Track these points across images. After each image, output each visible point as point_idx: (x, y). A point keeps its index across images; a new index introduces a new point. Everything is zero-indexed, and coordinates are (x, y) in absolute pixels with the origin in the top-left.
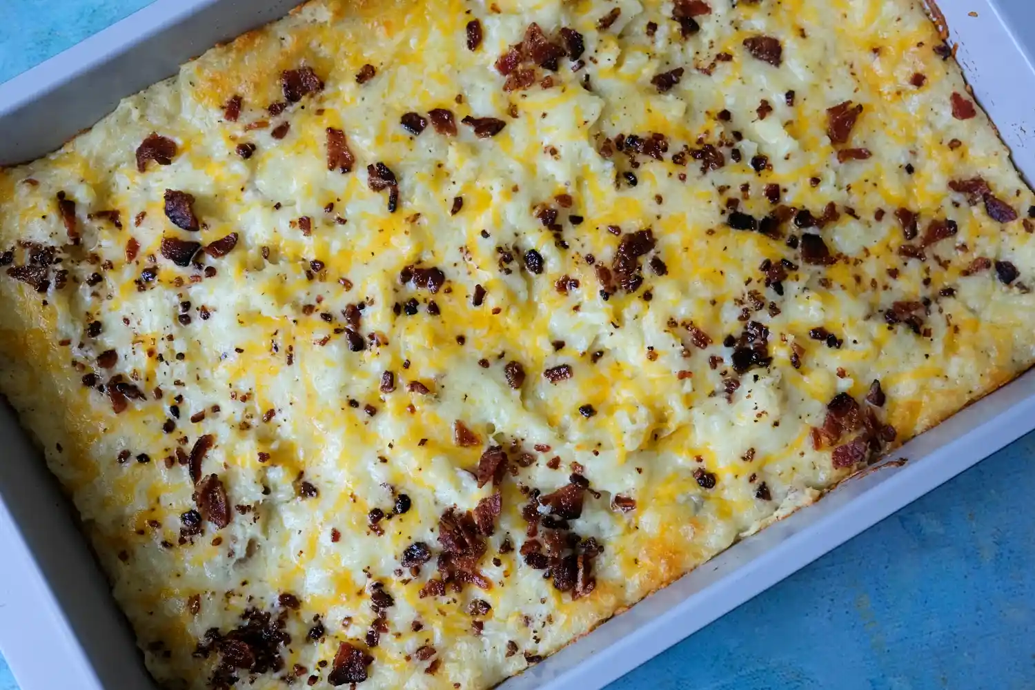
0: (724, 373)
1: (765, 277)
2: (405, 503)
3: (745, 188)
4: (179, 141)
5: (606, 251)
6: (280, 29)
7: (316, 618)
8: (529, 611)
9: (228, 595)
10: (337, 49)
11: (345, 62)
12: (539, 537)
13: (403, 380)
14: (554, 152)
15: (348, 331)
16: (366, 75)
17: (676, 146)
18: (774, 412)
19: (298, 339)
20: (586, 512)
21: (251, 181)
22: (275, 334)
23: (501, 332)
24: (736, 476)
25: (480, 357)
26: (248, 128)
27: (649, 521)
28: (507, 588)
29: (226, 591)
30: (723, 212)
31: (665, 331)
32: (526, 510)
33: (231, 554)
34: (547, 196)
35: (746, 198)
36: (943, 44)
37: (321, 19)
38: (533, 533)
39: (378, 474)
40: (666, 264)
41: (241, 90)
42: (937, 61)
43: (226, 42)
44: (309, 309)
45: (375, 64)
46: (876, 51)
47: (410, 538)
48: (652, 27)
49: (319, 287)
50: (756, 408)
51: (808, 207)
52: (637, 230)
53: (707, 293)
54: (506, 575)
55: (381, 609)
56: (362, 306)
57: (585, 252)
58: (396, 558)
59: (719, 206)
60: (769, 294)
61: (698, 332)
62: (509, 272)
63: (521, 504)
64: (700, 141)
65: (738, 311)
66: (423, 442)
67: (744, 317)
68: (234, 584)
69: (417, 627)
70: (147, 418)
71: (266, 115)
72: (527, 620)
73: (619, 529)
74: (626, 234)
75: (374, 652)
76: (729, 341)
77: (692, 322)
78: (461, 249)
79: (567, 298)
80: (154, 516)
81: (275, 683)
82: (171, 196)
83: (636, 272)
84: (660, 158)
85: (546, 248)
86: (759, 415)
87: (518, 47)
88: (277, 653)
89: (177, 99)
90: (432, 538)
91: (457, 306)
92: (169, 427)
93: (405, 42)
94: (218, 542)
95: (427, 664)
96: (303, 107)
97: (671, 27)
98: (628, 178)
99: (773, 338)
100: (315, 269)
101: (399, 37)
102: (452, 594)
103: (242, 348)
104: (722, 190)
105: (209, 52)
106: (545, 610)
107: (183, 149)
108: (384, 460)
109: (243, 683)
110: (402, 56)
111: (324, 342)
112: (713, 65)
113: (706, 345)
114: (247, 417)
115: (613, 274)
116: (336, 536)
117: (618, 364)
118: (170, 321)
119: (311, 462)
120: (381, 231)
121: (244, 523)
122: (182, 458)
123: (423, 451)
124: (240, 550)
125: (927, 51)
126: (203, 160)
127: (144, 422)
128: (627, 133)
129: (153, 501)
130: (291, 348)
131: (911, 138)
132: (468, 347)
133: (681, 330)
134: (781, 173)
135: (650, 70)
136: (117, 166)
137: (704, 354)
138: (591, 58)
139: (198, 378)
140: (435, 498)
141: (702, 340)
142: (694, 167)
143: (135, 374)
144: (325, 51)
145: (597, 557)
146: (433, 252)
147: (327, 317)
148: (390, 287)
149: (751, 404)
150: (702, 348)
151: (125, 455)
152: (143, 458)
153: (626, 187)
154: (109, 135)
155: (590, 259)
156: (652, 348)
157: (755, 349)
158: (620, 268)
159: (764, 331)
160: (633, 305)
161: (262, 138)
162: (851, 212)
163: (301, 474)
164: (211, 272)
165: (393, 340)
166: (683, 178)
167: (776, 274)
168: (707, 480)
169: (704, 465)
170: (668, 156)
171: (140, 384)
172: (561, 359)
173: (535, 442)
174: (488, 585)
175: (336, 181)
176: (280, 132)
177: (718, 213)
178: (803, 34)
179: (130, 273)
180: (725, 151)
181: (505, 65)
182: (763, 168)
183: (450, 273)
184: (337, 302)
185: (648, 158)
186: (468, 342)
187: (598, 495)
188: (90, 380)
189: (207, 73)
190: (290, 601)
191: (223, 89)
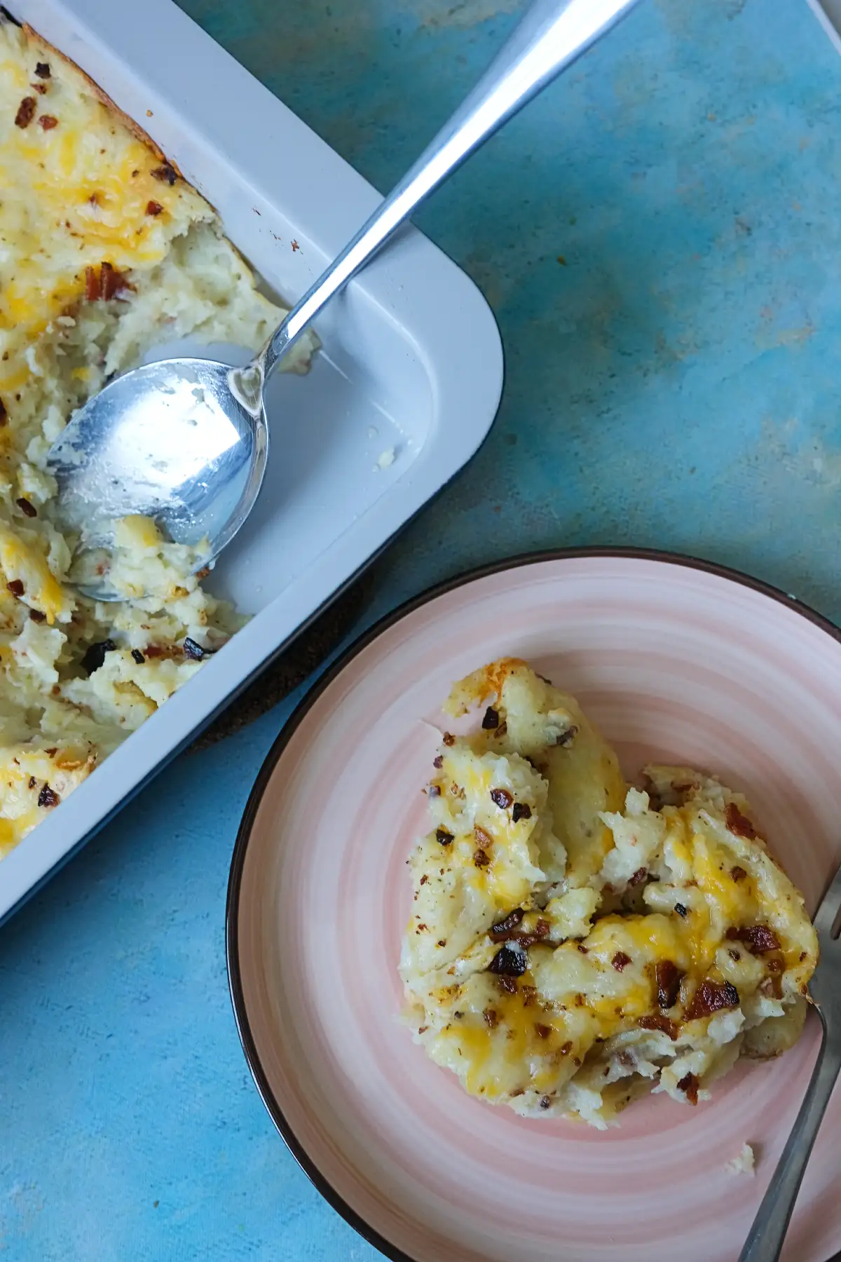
36: (164, 166)
42: (164, 187)
46: (92, 199)
125: (146, 179)
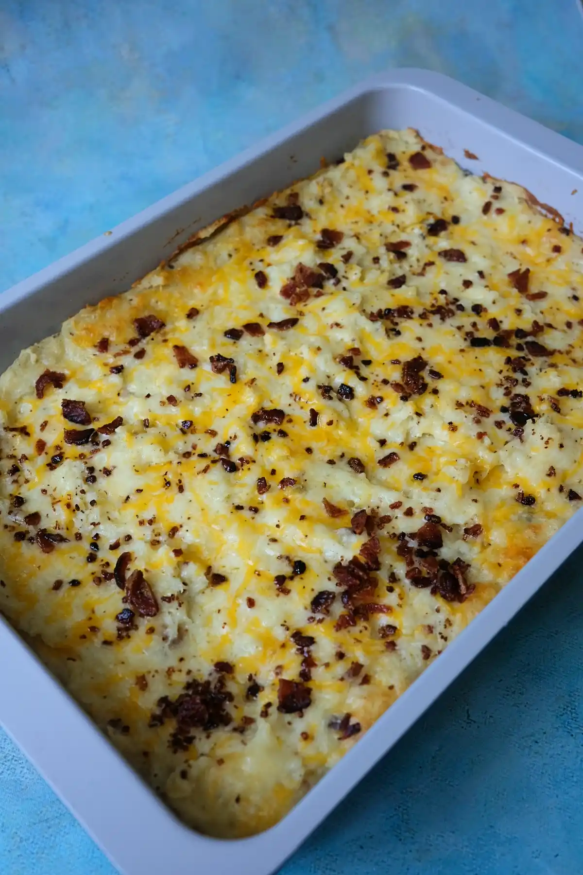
0: (509, 430)
1: (511, 367)
2: (300, 567)
3: (474, 325)
4: (67, 372)
5: (396, 375)
6: (128, 295)
7: (250, 678)
8: (430, 621)
9: (170, 671)
10: (169, 304)
11: (176, 310)
12: (416, 565)
13: (274, 482)
14: (337, 325)
15: (222, 459)
16: (193, 314)
17: (418, 310)
18: (556, 437)
19: (184, 474)
20: (446, 541)
21: (124, 388)
22: (166, 474)
23: (337, 442)
24: (549, 490)
25: (327, 459)
26: (117, 355)
27: (497, 536)
28: (406, 609)
29: (167, 669)
30: (465, 339)
31: (457, 409)
32: (399, 548)
33: (165, 639)
34: (342, 351)
35: (477, 330)
36: (563, 227)
37: (155, 284)
38: (410, 563)
39: (273, 551)
40: (440, 372)
41: (106, 334)
42: (563, 236)
43: (93, 304)
44: (187, 455)
45: (198, 308)
46: (523, 242)
47: (313, 590)
48: (376, 260)
49: (192, 438)
50: (542, 438)
51: (521, 327)
52: (412, 358)
53: (476, 382)
54: (401, 597)
55: (306, 649)
56: (228, 443)
57: (380, 379)
58: (306, 608)
59: (461, 336)
60: (519, 376)
61: (480, 406)
62: (331, 398)
63: (394, 546)
64: (433, 306)
65: (502, 391)
66: (303, 518)
67: (507, 393)
68: (173, 662)
69: (341, 656)
70: (72, 555)
71: (128, 346)
72: (430, 629)
73: (477, 549)
74: (404, 363)
75: (310, 684)
76: (504, 410)
77: (473, 401)
78: (291, 395)
79: (376, 411)
80: (92, 624)
81: (229, 734)
82: (67, 404)
83: (421, 381)
84: (410, 318)
85: (353, 382)
86: (547, 442)
87: (293, 279)
88: (224, 710)
89: (62, 346)
90: (331, 586)
91: (300, 429)
92: (92, 558)
93: (215, 293)
94: (151, 631)
95: (360, 680)
96: (153, 339)
97: (389, 256)
98: (394, 332)
99: (534, 401)
100: (188, 427)
101: (210, 291)
102: (362, 624)
103: (141, 489)
104: (459, 328)
105: (82, 311)
106: (442, 617)
107: (70, 378)
108: (274, 540)
109: (200, 739)
110: (215, 301)
111: (205, 471)
112: (424, 269)
113: (489, 414)
114: (156, 536)
115: (405, 386)
116: (251, 603)
117: (430, 448)
118: (80, 482)
119: (215, 558)
120: (229, 395)
121: (171, 610)
122: (108, 577)
123: (305, 523)
124: (172, 633)
125: (555, 233)
126: (85, 383)
127: (70, 557)
128: (383, 308)
129: (89, 612)
130: (180, 481)
131: (568, 283)
132: (316, 454)
133: (467, 408)
134: (494, 312)
135: (384, 278)
136: (21, 399)
137: (489, 421)
138: (344, 277)
139: (109, 519)
140: (324, 559)
141: (484, 412)
142: (435, 319)
143: (58, 526)
144: (161, 306)
145: (468, 571)
146: (271, 401)
147: (203, 456)
148: (247, 426)
149: (537, 436)
150: (487, 417)
151: (58, 585)
152: (75, 583)
153: (394, 337)
154: (15, 374)
155: (385, 382)
156: (451, 423)
157: (524, 411)
158: (409, 381)
159: (526, 398)
160: (428, 400)
161: (127, 361)
162: (550, 326)
163: (209, 568)
164: (107, 443)
165: (258, 458)
166: (430, 325)
167: (518, 365)
168: (528, 500)
169: (521, 490)
170: (415, 315)
171: (63, 533)
172: (387, 451)
173: (389, 503)
174: (389, 609)
175: (187, 375)
176: (140, 355)
177: (462, 340)
178: (473, 243)
179: (42, 460)
180: (453, 307)
181: (287, 292)
182: (481, 311)
183: (287, 411)
184: (209, 446)
185: (402, 320)
186: (315, 452)
187: (450, 529)
188: (20, 536)
189: (82, 325)
190: (224, 668)
191: (94, 335)
